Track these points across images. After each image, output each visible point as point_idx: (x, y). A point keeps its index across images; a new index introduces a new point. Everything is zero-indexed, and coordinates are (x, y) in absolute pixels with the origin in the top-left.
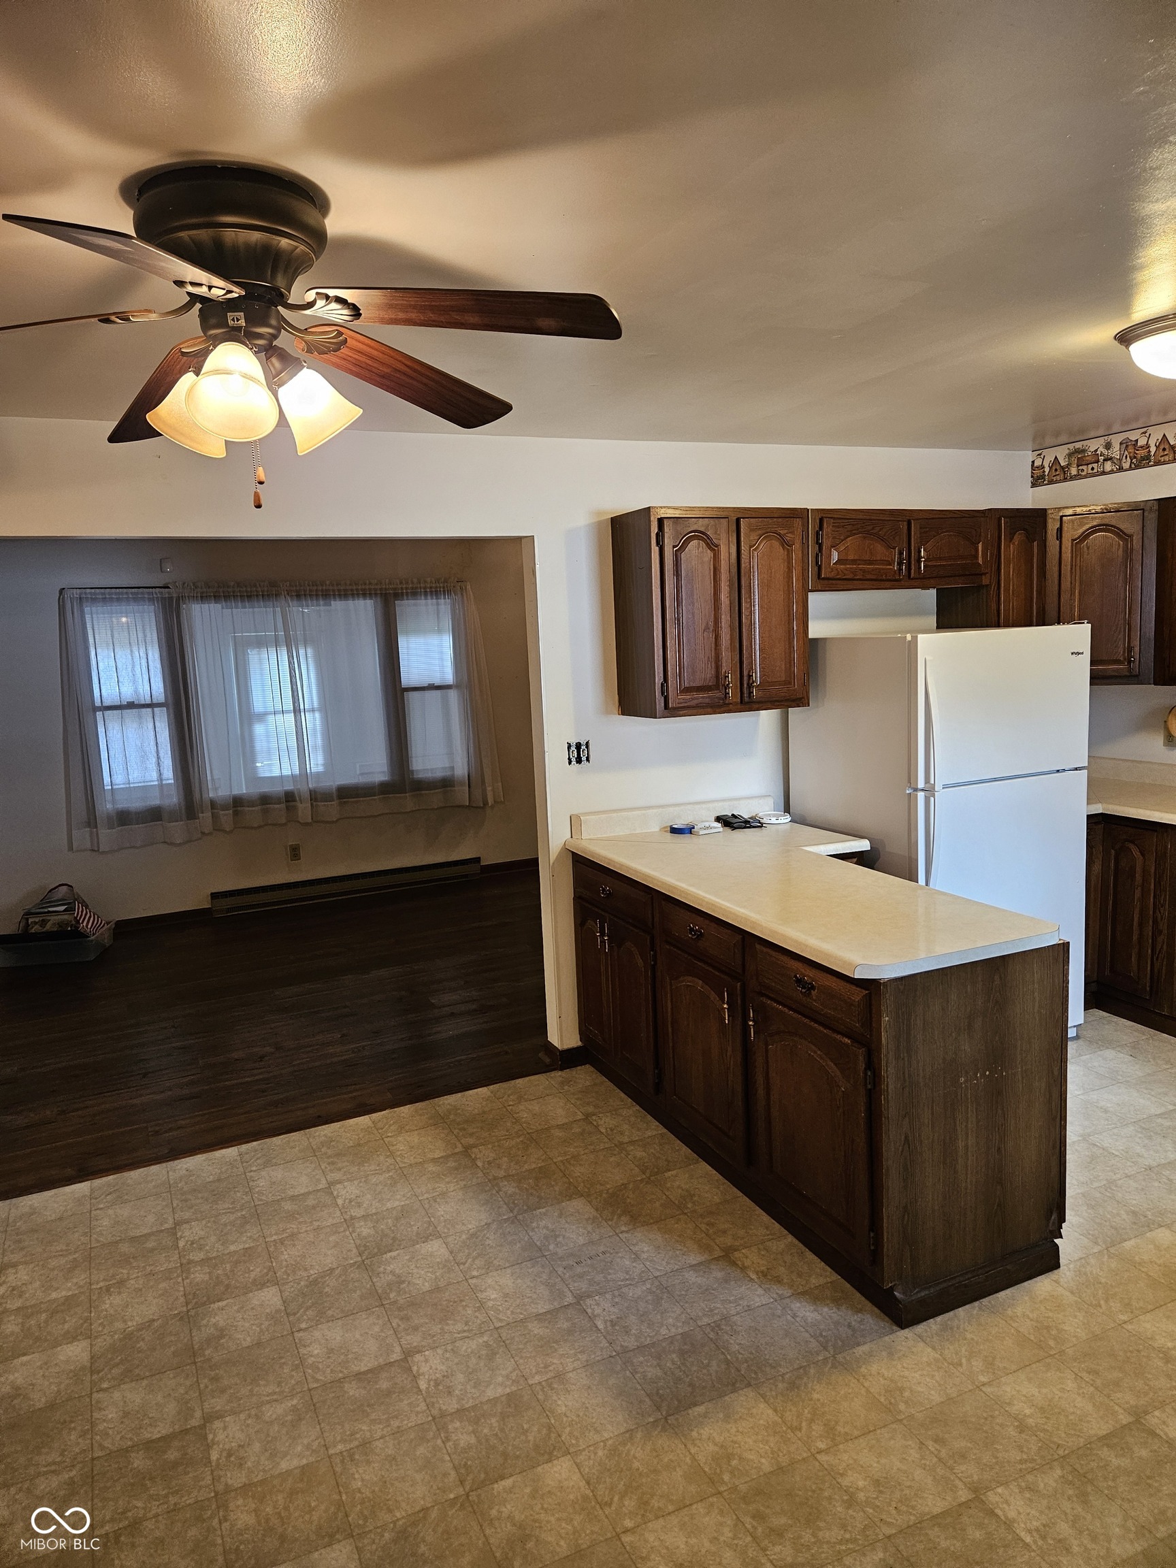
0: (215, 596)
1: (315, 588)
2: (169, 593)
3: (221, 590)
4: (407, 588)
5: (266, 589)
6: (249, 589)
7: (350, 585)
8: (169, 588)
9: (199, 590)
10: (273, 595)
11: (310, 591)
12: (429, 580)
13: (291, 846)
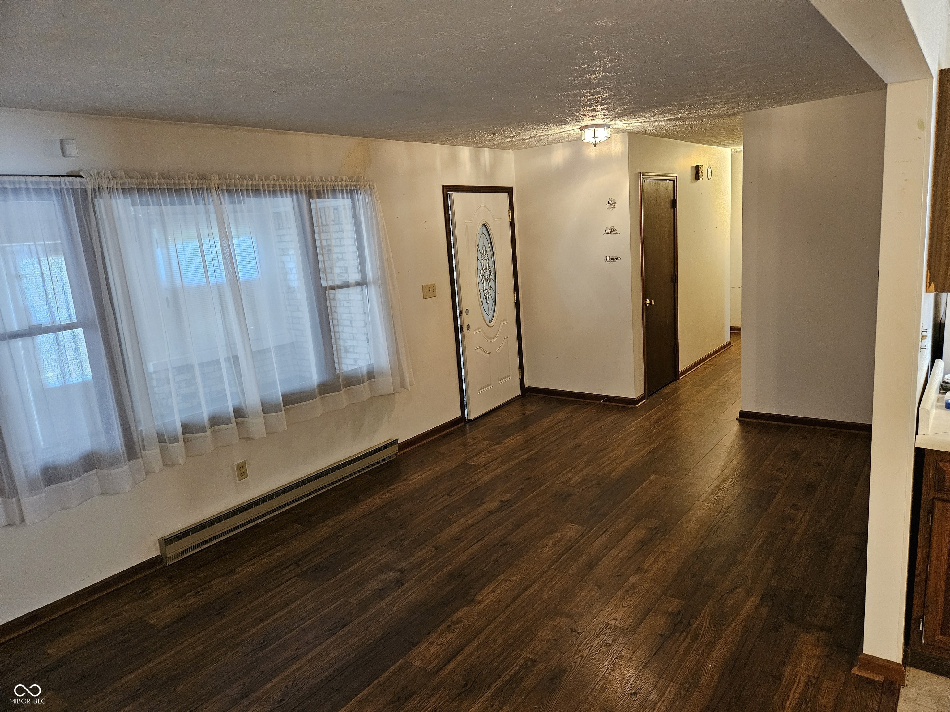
0: (138, 189)
1: (245, 182)
2: (81, 183)
3: (146, 181)
4: (327, 186)
5: (196, 182)
6: (177, 181)
7: (278, 180)
8: (81, 176)
9: (119, 180)
10: (202, 189)
11: (241, 185)
12: (344, 178)
13: (237, 465)
